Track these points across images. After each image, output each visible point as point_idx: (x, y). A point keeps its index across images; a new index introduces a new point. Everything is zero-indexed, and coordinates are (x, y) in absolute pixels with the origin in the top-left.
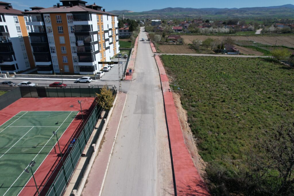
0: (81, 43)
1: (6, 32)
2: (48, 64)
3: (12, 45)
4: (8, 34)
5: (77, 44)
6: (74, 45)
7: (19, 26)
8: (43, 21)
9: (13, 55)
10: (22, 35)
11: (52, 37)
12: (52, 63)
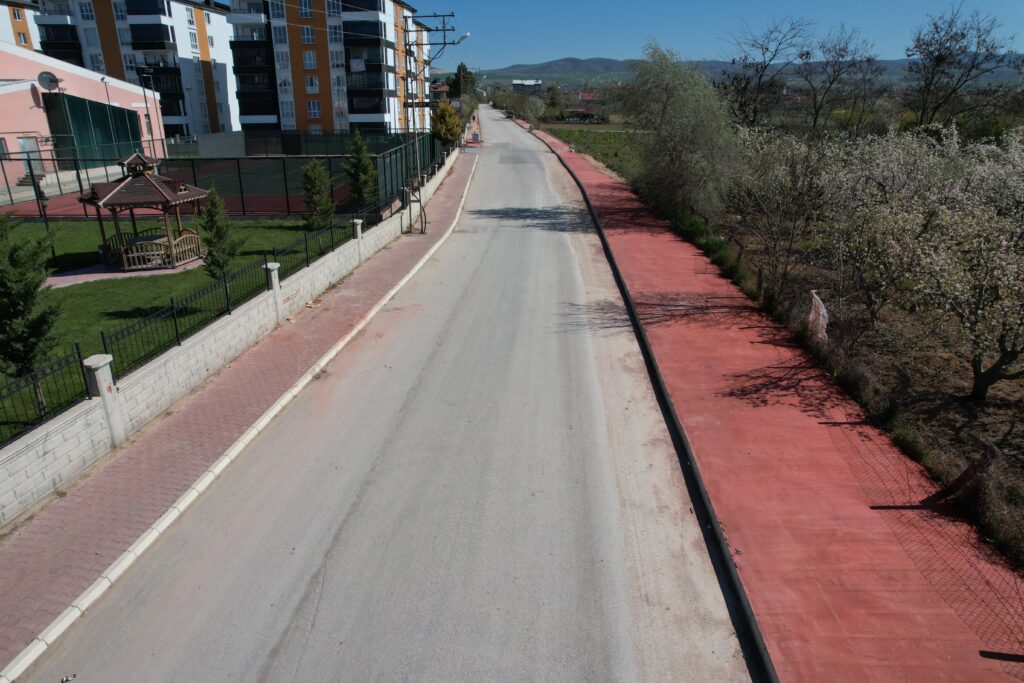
0: (358, 65)
1: (171, 41)
2: (271, 119)
3: (180, 75)
4: (174, 47)
5: (348, 68)
6: (341, 72)
7: (195, 32)
8: (267, 13)
9: (181, 101)
10: (198, 56)
11: (286, 53)
12: (279, 118)
